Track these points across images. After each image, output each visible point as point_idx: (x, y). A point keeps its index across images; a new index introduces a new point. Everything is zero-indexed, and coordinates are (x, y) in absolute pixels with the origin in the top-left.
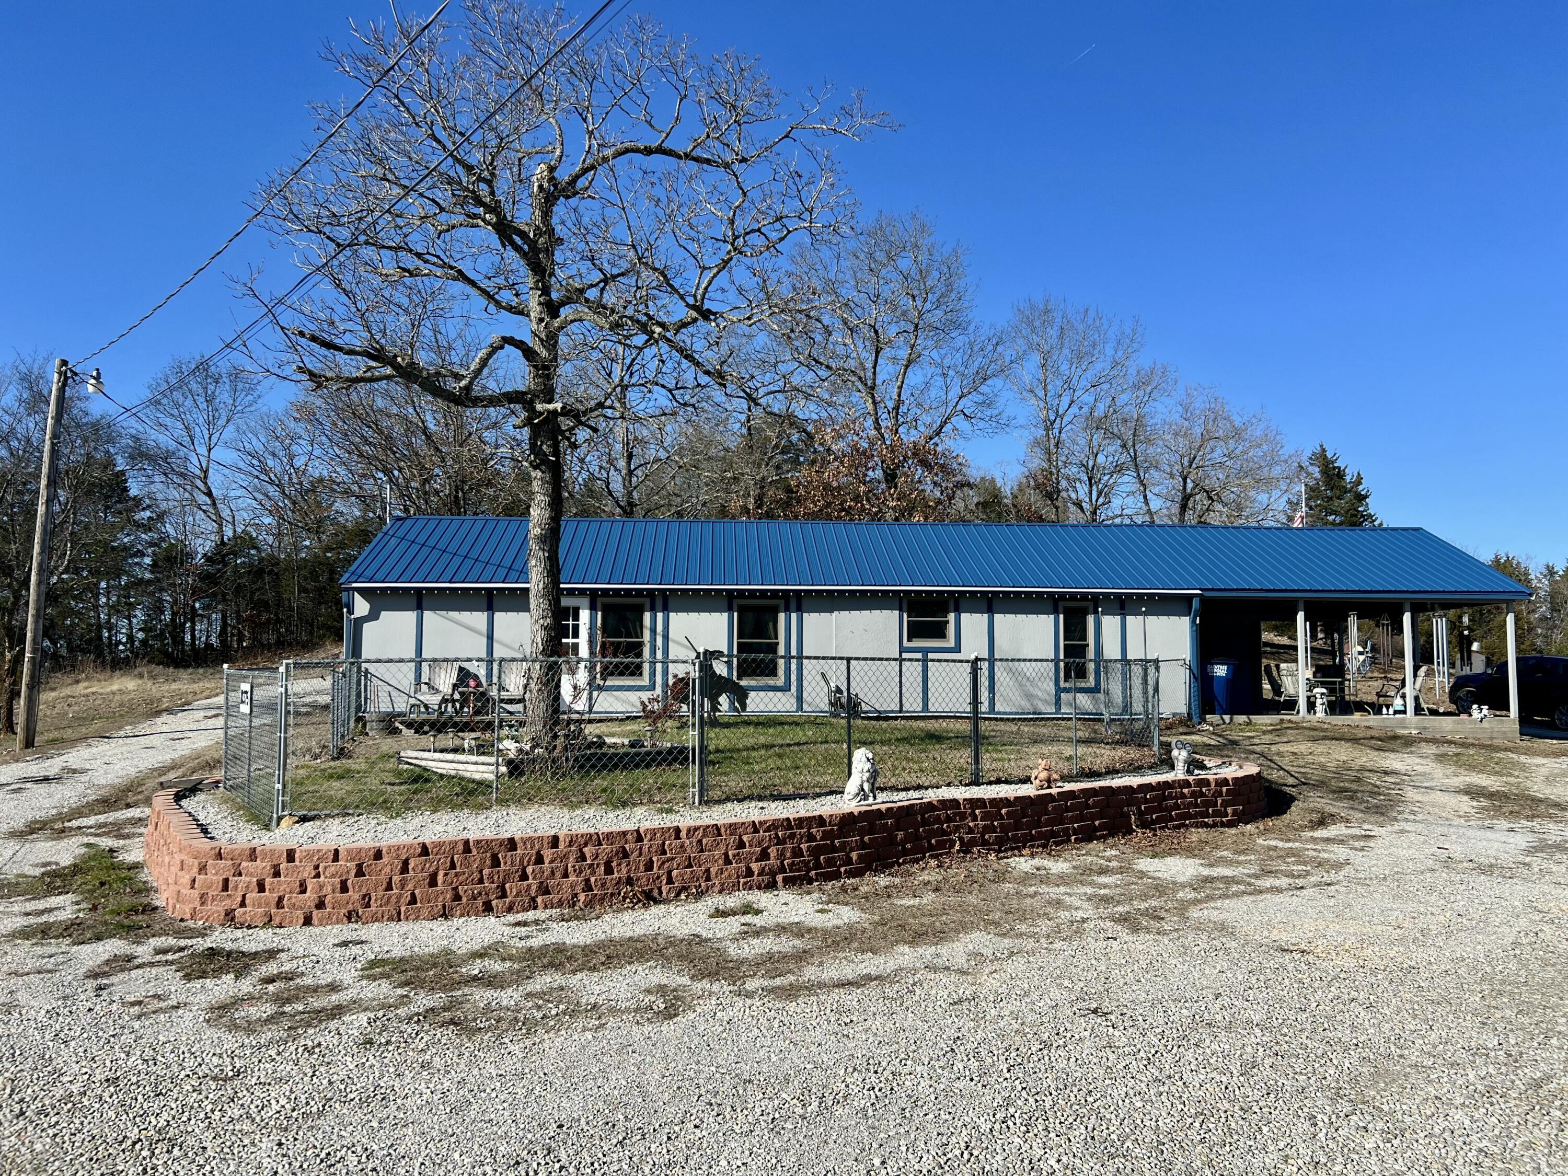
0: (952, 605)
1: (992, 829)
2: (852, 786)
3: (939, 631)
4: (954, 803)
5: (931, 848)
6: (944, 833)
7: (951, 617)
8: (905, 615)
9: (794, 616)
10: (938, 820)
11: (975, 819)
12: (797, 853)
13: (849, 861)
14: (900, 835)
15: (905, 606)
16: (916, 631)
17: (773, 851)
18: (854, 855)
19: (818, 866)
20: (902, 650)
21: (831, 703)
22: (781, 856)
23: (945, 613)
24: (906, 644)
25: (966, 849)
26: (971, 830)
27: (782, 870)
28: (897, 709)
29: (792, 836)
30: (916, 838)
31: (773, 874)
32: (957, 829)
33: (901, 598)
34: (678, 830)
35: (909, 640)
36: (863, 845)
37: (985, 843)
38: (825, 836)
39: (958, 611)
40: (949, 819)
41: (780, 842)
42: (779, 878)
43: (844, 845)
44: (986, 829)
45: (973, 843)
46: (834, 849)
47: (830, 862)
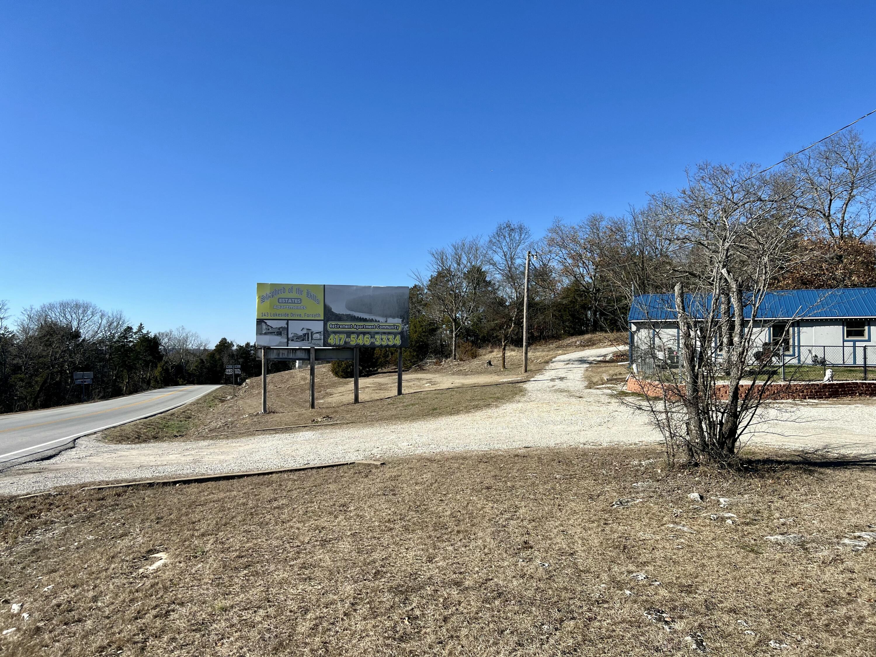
0: (867, 324)
1: (869, 390)
2: (826, 378)
3: (861, 333)
4: (857, 383)
5: (849, 394)
6: (853, 390)
7: (866, 328)
8: (845, 328)
9: (796, 329)
10: (851, 387)
11: (863, 387)
12: (811, 392)
13: (826, 395)
14: (840, 390)
15: (845, 324)
16: (849, 334)
17: (805, 391)
18: (827, 394)
19: (817, 395)
20: (844, 341)
21: (813, 361)
22: (807, 392)
23: (863, 326)
24: (845, 338)
25: (860, 395)
26: (862, 390)
27: (808, 395)
28: (842, 363)
29: (810, 388)
30: (844, 391)
31: (805, 396)
32: (857, 390)
33: (843, 322)
34: (781, 385)
35: (847, 337)
36: (829, 391)
37: (866, 394)
38: (819, 388)
39: (869, 325)
40: (855, 387)
41: (807, 389)
42: (807, 397)
43: (824, 391)
44: (866, 390)
45: (862, 393)
46: (821, 392)
47: (820, 395)
